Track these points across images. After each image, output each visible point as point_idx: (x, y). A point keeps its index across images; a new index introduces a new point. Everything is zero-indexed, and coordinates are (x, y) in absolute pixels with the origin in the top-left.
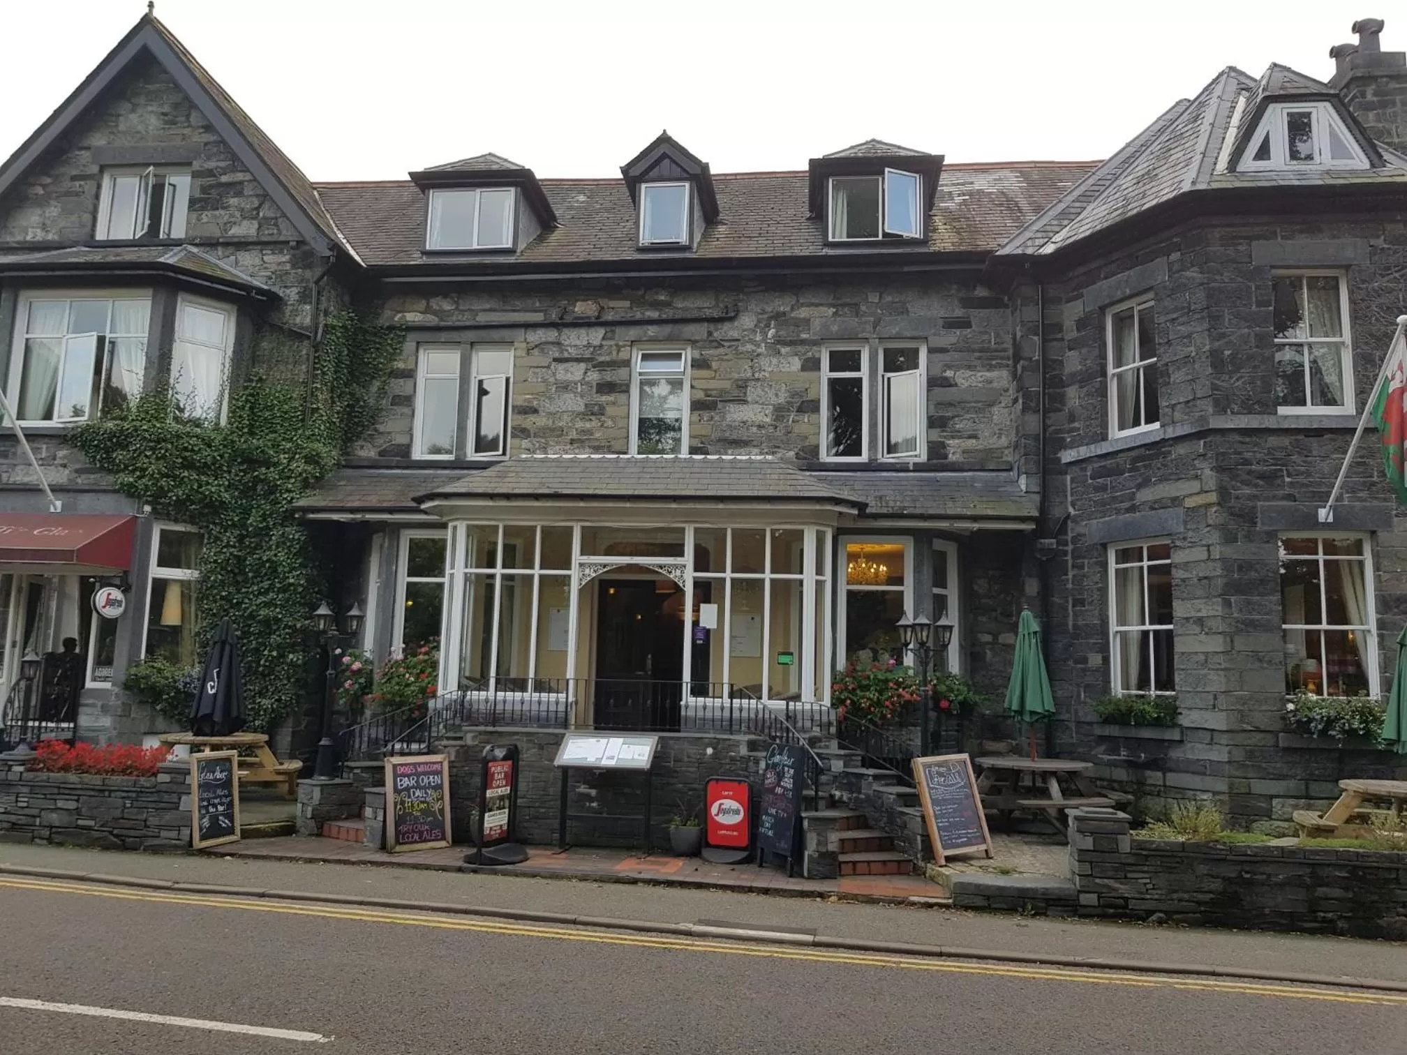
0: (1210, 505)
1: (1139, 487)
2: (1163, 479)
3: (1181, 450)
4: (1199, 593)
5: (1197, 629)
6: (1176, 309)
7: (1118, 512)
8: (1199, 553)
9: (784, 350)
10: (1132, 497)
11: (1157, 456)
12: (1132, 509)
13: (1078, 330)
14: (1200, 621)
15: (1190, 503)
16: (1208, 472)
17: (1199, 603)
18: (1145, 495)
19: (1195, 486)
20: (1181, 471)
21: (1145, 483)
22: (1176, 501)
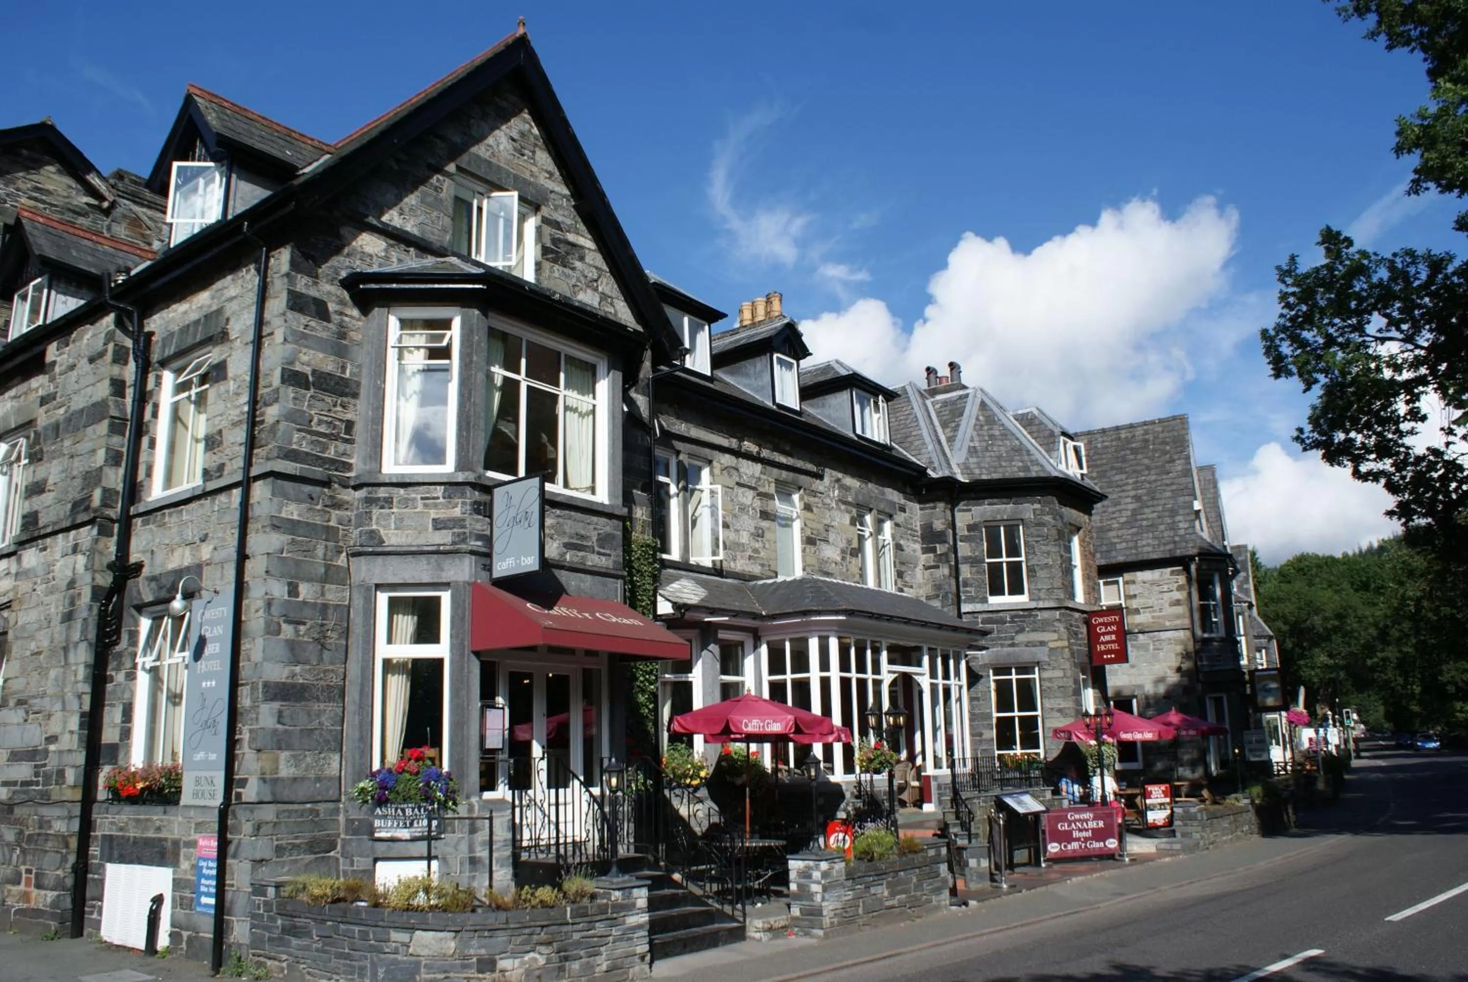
0: (1063, 648)
1: (1017, 633)
2: (1034, 630)
3: (1046, 615)
4: (1059, 695)
5: (1059, 714)
6: (1039, 536)
7: (1002, 645)
8: (1058, 673)
9: (843, 507)
10: (1012, 638)
11: (1030, 616)
12: (1013, 645)
13: (968, 530)
14: (1060, 710)
15: (1052, 645)
16: (1062, 629)
17: (1060, 701)
18: (1021, 638)
19: (1055, 636)
20: (1045, 626)
21: (1021, 630)
22: (1042, 643)
